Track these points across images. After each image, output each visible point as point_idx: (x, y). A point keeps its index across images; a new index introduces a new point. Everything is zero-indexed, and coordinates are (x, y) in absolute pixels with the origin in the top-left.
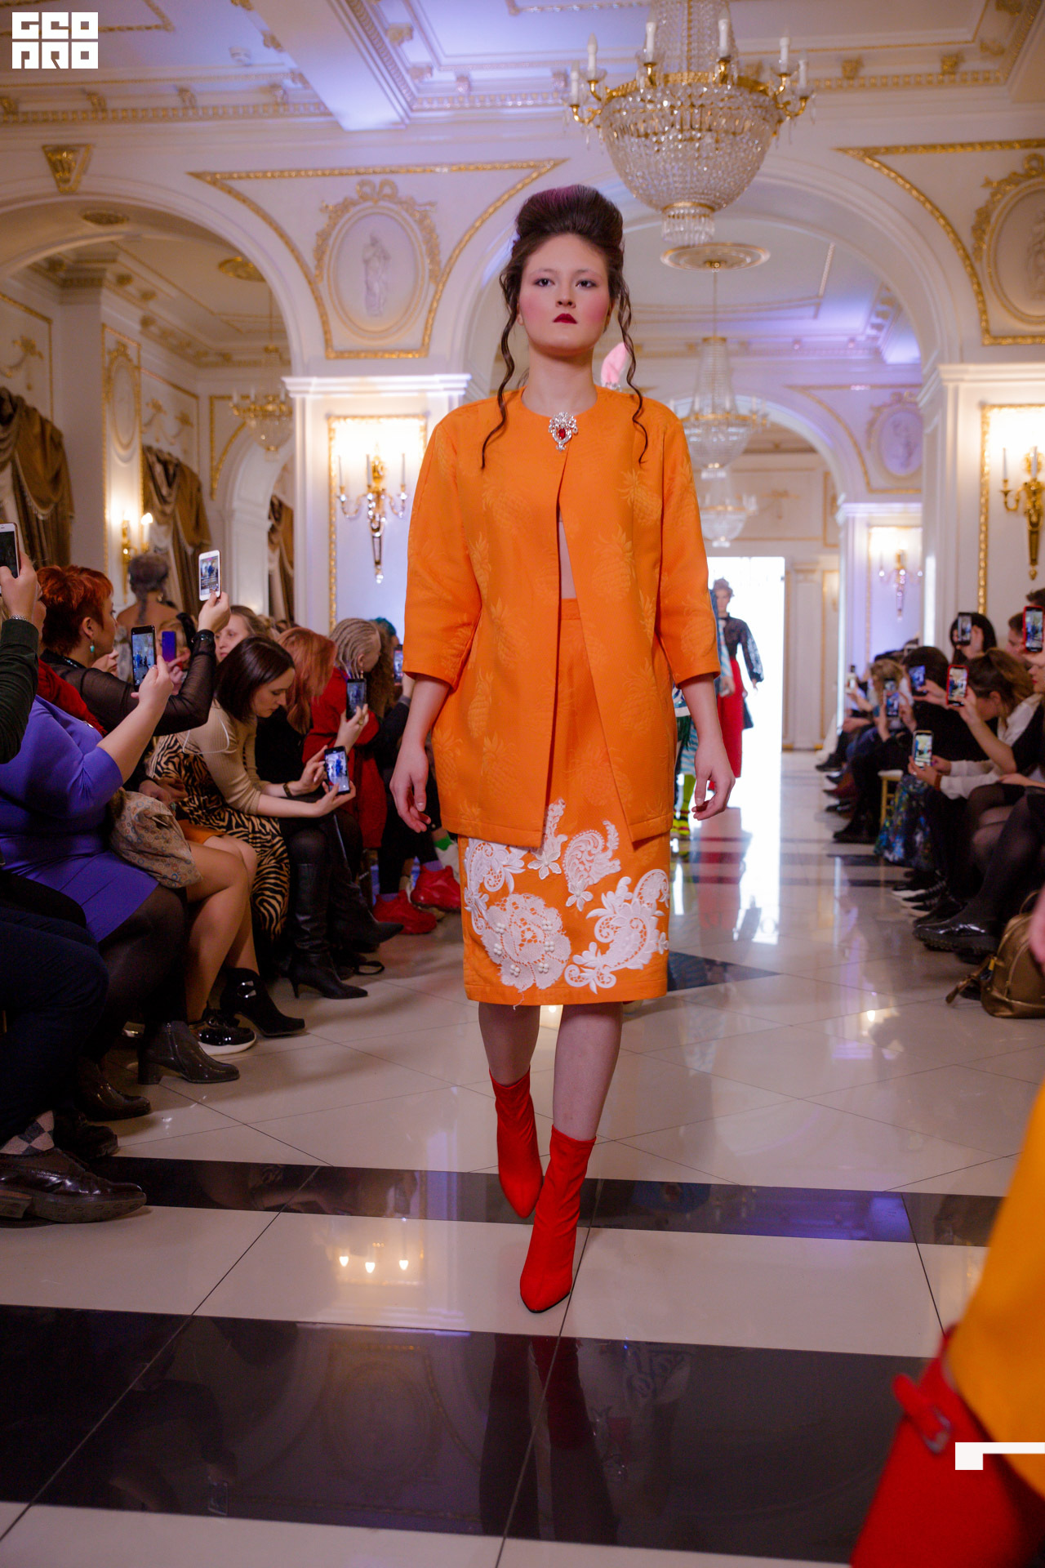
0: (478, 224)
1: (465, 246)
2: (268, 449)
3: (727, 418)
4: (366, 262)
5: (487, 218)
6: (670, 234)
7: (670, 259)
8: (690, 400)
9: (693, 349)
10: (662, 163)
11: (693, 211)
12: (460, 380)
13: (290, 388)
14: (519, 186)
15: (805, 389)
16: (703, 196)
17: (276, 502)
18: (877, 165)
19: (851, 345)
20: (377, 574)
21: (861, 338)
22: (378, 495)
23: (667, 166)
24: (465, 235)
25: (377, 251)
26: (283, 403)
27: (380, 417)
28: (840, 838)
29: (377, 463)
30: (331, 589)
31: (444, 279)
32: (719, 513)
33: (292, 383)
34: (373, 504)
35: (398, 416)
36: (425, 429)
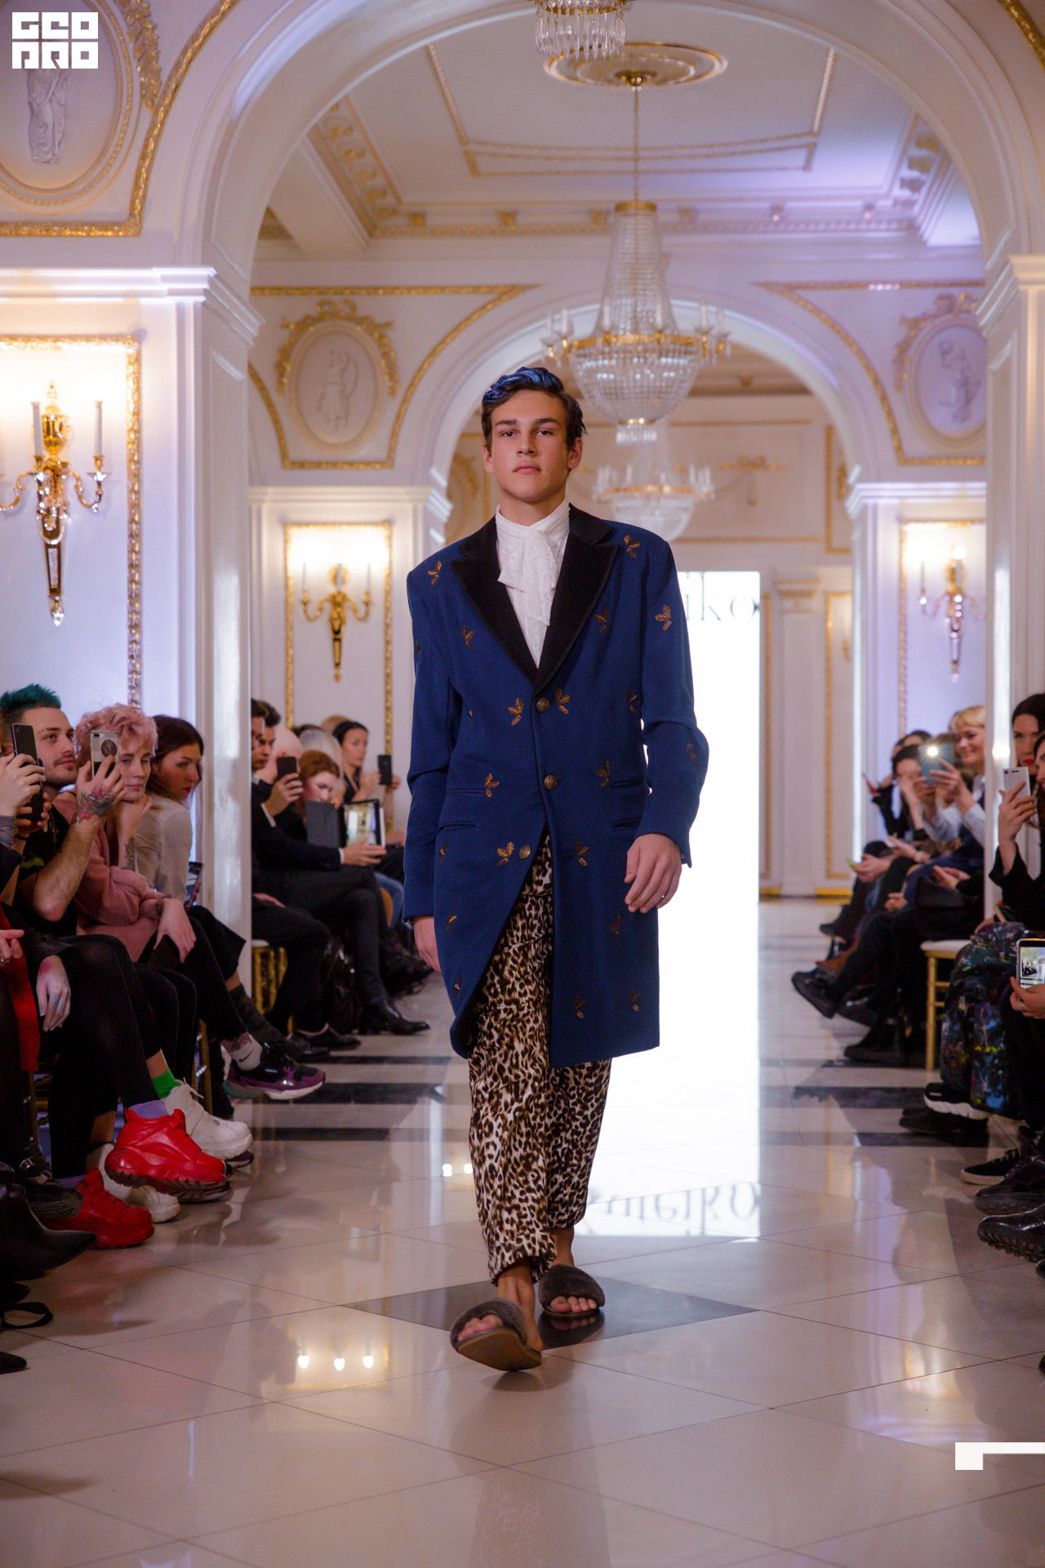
0: (223, 8)
1: (201, 46)
3: (659, 341)
6: (550, 40)
7: (560, 71)
8: (597, 306)
9: (601, 220)
12: (199, 276)
15: (791, 289)
19: (867, 216)
20: (53, 610)
21: (885, 204)
22: (55, 473)
24: (201, 26)
27: (56, 338)
28: (856, 1056)
29: (52, 418)
31: (167, 101)
32: (648, 497)
34: (47, 490)
35: (88, 338)
36: (137, 360)
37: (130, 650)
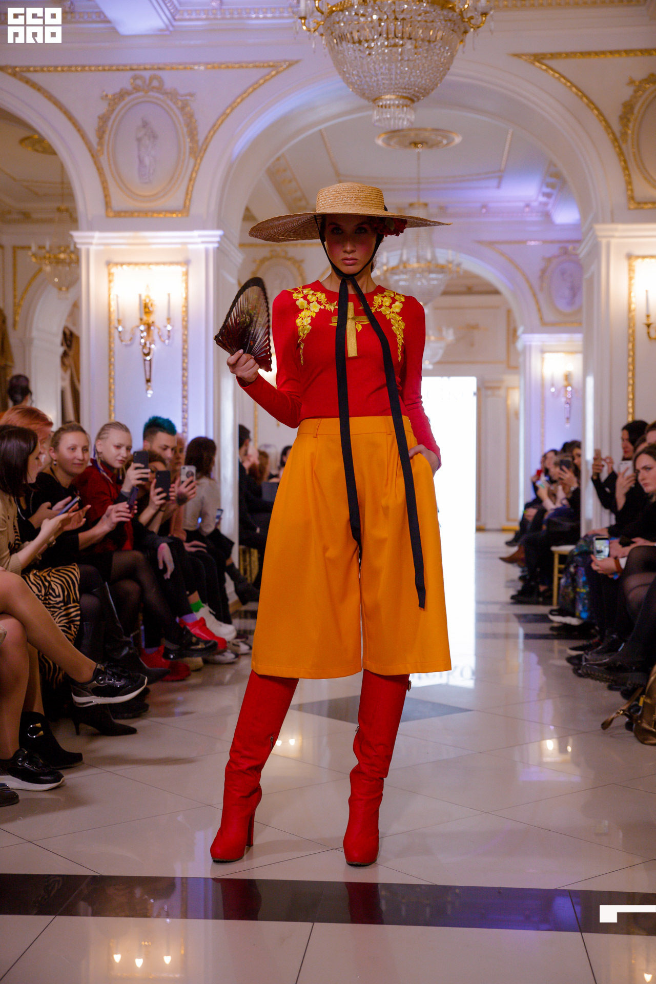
0: (228, 111)
1: (218, 129)
2: (60, 289)
3: (429, 267)
4: (139, 140)
5: (236, 107)
6: (379, 120)
7: (383, 141)
8: (399, 252)
10: (373, 64)
11: (397, 102)
12: (215, 235)
13: (77, 240)
14: (261, 81)
15: (491, 244)
16: (405, 91)
17: (68, 332)
18: (544, 67)
19: (527, 209)
20: (147, 390)
21: (535, 204)
22: (149, 326)
23: (376, 66)
24: (218, 120)
25: (148, 132)
26: (72, 252)
27: (150, 264)
28: (517, 600)
29: (147, 301)
30: (110, 402)
31: (201, 154)
33: (79, 236)
34: (145, 334)
35: (164, 264)
36: (186, 274)
37: (183, 408)
